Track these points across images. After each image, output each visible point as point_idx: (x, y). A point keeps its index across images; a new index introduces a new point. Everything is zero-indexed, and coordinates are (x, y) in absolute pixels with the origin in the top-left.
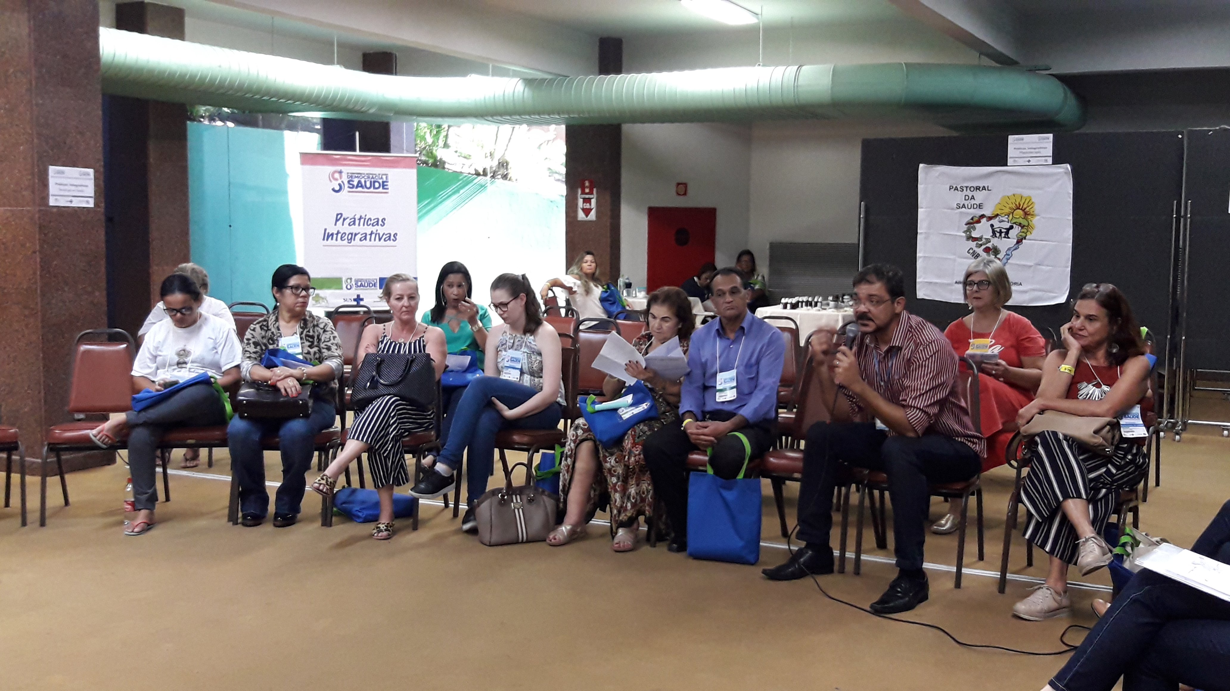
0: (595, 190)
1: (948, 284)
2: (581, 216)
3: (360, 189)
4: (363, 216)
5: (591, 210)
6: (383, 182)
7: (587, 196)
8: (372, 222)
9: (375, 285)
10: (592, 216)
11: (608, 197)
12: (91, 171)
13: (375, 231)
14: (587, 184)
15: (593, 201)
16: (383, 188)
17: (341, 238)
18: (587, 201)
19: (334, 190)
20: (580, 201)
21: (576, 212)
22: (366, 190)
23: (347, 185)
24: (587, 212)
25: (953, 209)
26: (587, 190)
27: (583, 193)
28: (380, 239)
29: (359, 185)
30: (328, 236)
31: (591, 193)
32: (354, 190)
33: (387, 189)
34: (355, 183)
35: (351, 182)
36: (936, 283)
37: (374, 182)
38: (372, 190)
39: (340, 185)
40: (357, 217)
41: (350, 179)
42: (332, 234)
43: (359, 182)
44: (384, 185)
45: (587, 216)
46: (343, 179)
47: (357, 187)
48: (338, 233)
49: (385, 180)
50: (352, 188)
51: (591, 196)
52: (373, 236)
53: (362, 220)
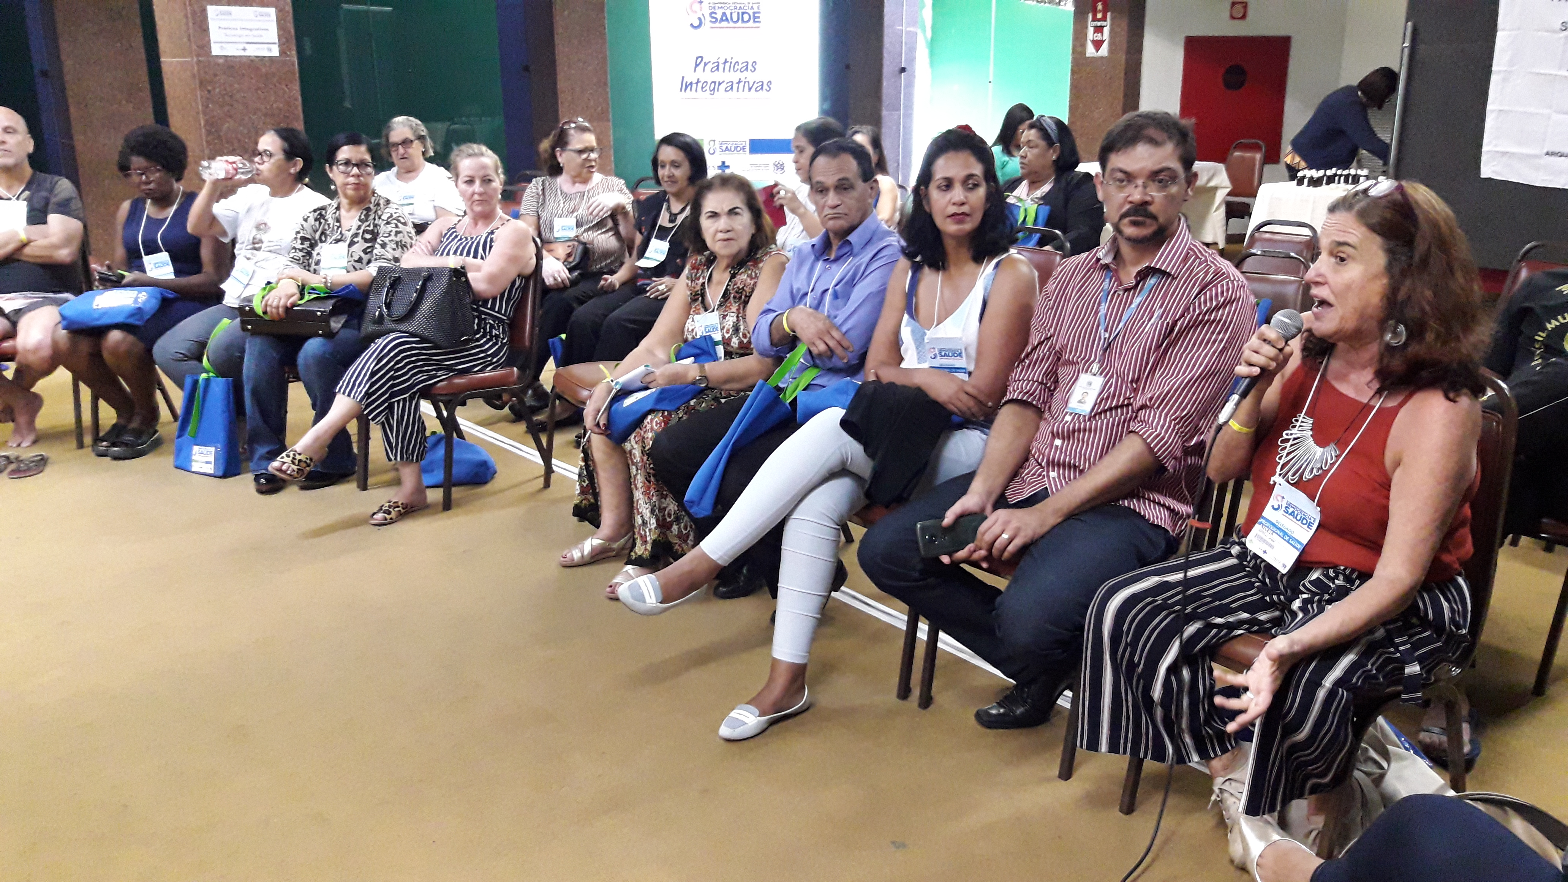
0: (1109, 14)
1: (1536, 156)
2: (1090, 51)
3: (724, 24)
4: (729, 60)
5: (1102, 42)
6: (754, 14)
7: (1099, 24)
8: (741, 66)
9: (743, 148)
10: (1104, 51)
11: (1124, 24)
12: (272, 11)
13: (743, 79)
14: (1100, 6)
15: (1106, 30)
16: (755, 22)
17: (703, 88)
18: (1099, 29)
19: (692, 25)
20: (1091, 30)
21: (1084, 46)
22: (732, 25)
23: (708, 18)
24: (1098, 44)
25: (1552, 31)
26: (1099, 16)
27: (1095, 19)
28: (750, 89)
29: (724, 18)
30: (686, 86)
31: (1104, 19)
32: (717, 25)
33: (759, 22)
34: (719, 16)
35: (713, 15)
36: (1513, 154)
37: (743, 13)
38: (740, 24)
39: (700, 19)
40: (722, 61)
41: (713, 10)
42: (691, 84)
44: (755, 18)
45: (1097, 50)
46: (703, 11)
47: (722, 20)
48: (698, 82)
49: (756, 10)
50: (715, 22)
51: (1104, 23)
52: (741, 84)
53: (728, 65)
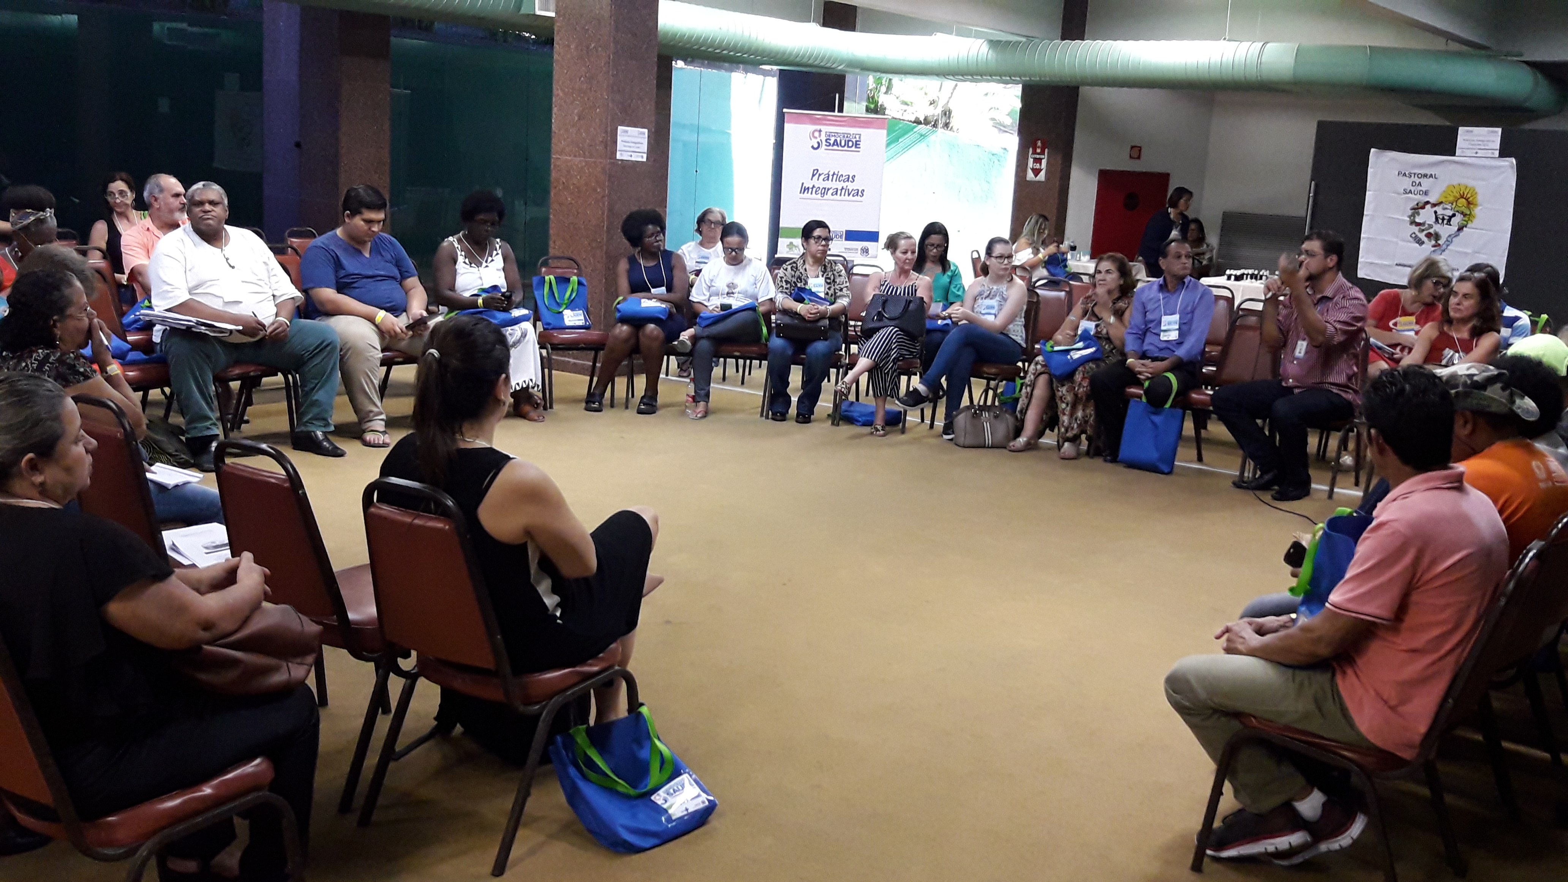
0: (1046, 150)
1: (1389, 266)
2: (1030, 175)
3: (835, 147)
4: (836, 173)
5: (1040, 170)
6: (856, 141)
7: (1038, 156)
8: (844, 178)
9: (841, 237)
10: (1042, 176)
11: (1059, 159)
13: (845, 187)
14: (1039, 143)
15: (1044, 162)
16: (856, 147)
17: (816, 191)
18: (1038, 161)
19: (813, 147)
20: (1031, 161)
21: (1025, 171)
22: (840, 148)
23: (824, 143)
24: (1036, 172)
25: (1399, 194)
26: (1039, 150)
27: (1034, 152)
28: (849, 195)
29: (836, 143)
30: (804, 190)
31: (1043, 153)
32: (830, 148)
33: (860, 148)
34: (832, 142)
35: (828, 141)
36: (1376, 264)
37: (849, 141)
38: (846, 148)
39: (818, 143)
40: (831, 173)
41: (828, 138)
42: (808, 188)
43: (836, 140)
44: (857, 144)
45: (1036, 176)
46: (821, 138)
47: (834, 145)
48: (814, 186)
49: (858, 139)
50: (829, 146)
51: (1042, 156)
52: (844, 191)
53: (835, 176)
